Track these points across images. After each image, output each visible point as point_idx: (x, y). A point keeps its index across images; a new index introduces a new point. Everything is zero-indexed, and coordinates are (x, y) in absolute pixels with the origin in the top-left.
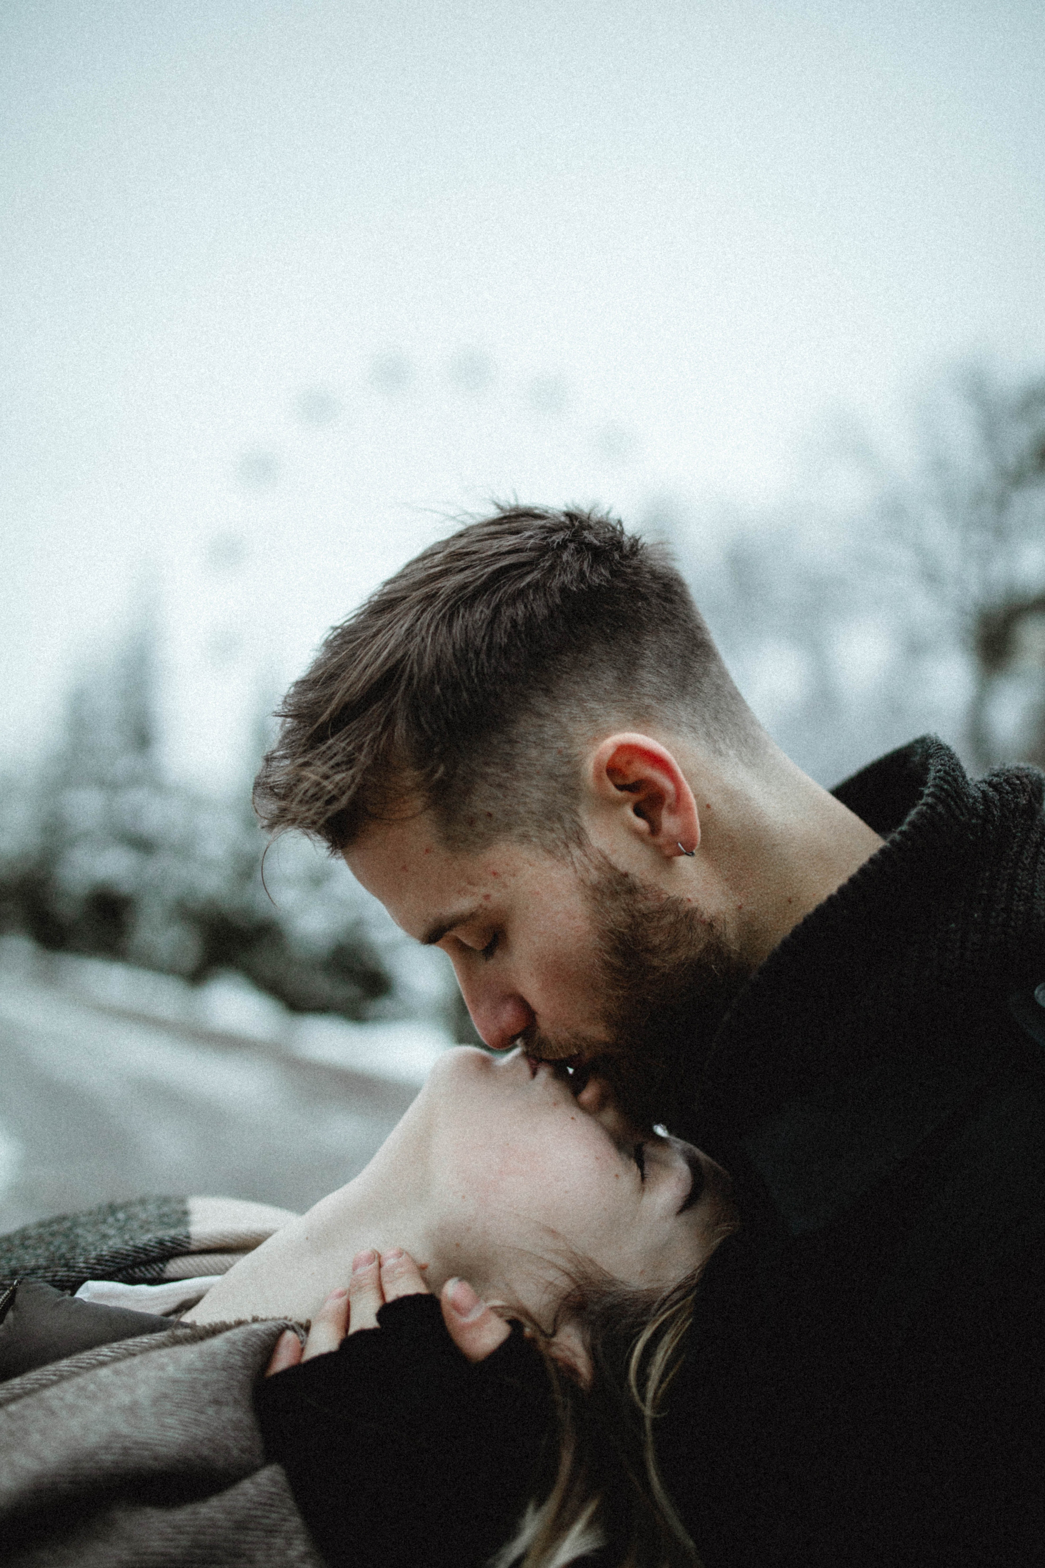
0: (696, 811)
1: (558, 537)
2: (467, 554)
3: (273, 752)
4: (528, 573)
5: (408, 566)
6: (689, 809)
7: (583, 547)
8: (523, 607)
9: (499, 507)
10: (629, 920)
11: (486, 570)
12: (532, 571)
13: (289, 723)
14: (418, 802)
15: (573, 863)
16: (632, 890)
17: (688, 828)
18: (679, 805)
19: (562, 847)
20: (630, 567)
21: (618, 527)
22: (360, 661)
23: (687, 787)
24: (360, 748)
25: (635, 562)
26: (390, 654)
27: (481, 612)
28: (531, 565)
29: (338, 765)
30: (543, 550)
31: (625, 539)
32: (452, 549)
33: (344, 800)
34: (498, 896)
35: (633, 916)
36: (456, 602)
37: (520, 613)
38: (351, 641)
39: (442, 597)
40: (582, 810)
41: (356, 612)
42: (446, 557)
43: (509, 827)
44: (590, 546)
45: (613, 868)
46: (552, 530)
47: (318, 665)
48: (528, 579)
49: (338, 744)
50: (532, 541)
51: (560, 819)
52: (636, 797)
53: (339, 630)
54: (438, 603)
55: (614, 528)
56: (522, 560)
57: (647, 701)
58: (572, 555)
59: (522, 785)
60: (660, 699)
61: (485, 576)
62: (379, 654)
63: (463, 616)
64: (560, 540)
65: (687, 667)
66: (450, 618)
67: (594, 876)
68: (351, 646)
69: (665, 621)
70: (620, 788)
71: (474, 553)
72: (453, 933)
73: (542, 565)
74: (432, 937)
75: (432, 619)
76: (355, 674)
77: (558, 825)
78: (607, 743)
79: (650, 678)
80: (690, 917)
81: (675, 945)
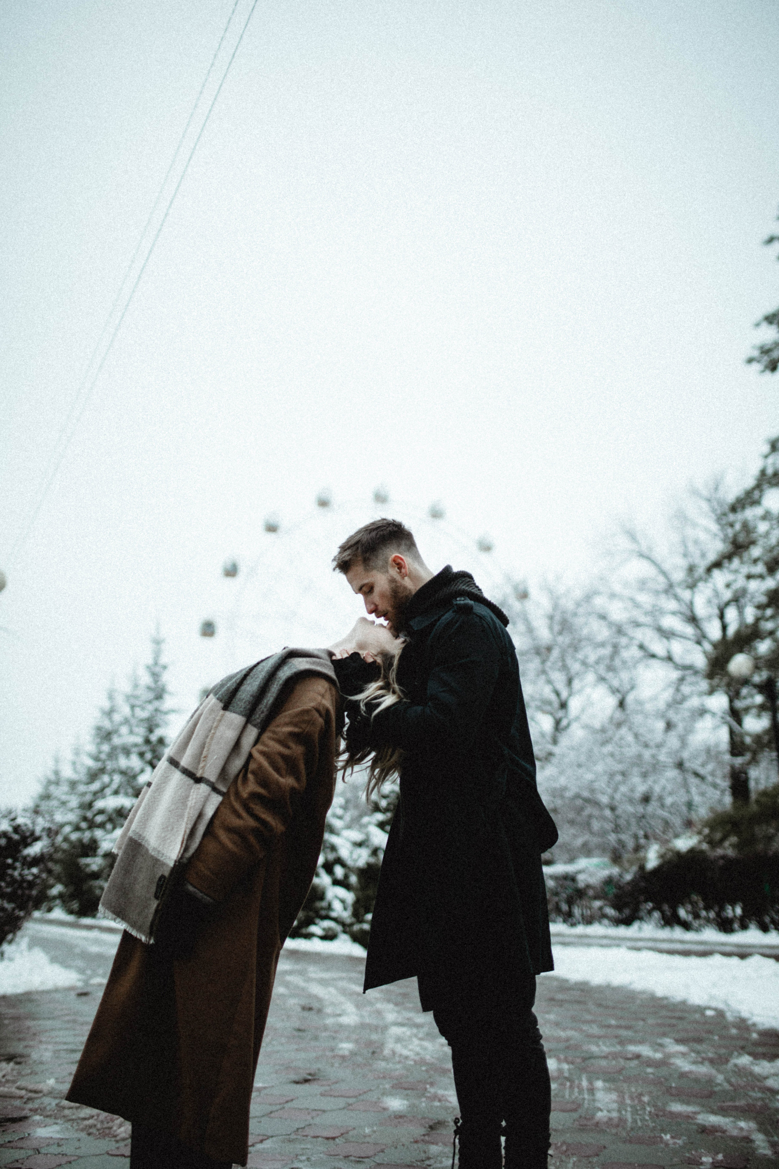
0: (408, 570)
1: (389, 523)
2: (375, 525)
6: (406, 569)
7: (394, 526)
8: (381, 532)
11: (378, 527)
14: (360, 563)
15: (386, 575)
16: (396, 582)
17: (406, 572)
18: (404, 568)
19: (384, 573)
22: (354, 540)
23: (406, 565)
24: (352, 552)
25: (403, 530)
26: (359, 539)
27: (375, 532)
28: (384, 526)
29: (347, 557)
31: (402, 526)
32: (373, 524)
33: (347, 563)
34: (373, 580)
35: (396, 587)
37: (383, 534)
39: (370, 531)
40: (389, 568)
41: (355, 533)
42: (371, 525)
43: (376, 568)
44: (396, 526)
45: (393, 577)
47: (347, 541)
48: (384, 529)
49: (348, 552)
50: (385, 524)
52: (398, 566)
53: (350, 537)
55: (401, 524)
57: (402, 550)
58: (392, 526)
59: (379, 561)
60: (404, 550)
65: (410, 547)
66: (370, 533)
67: (390, 578)
70: (396, 564)
72: (364, 588)
74: (360, 589)
76: (353, 542)
77: (384, 569)
78: (394, 556)
79: (403, 547)
80: (406, 588)
81: (403, 592)
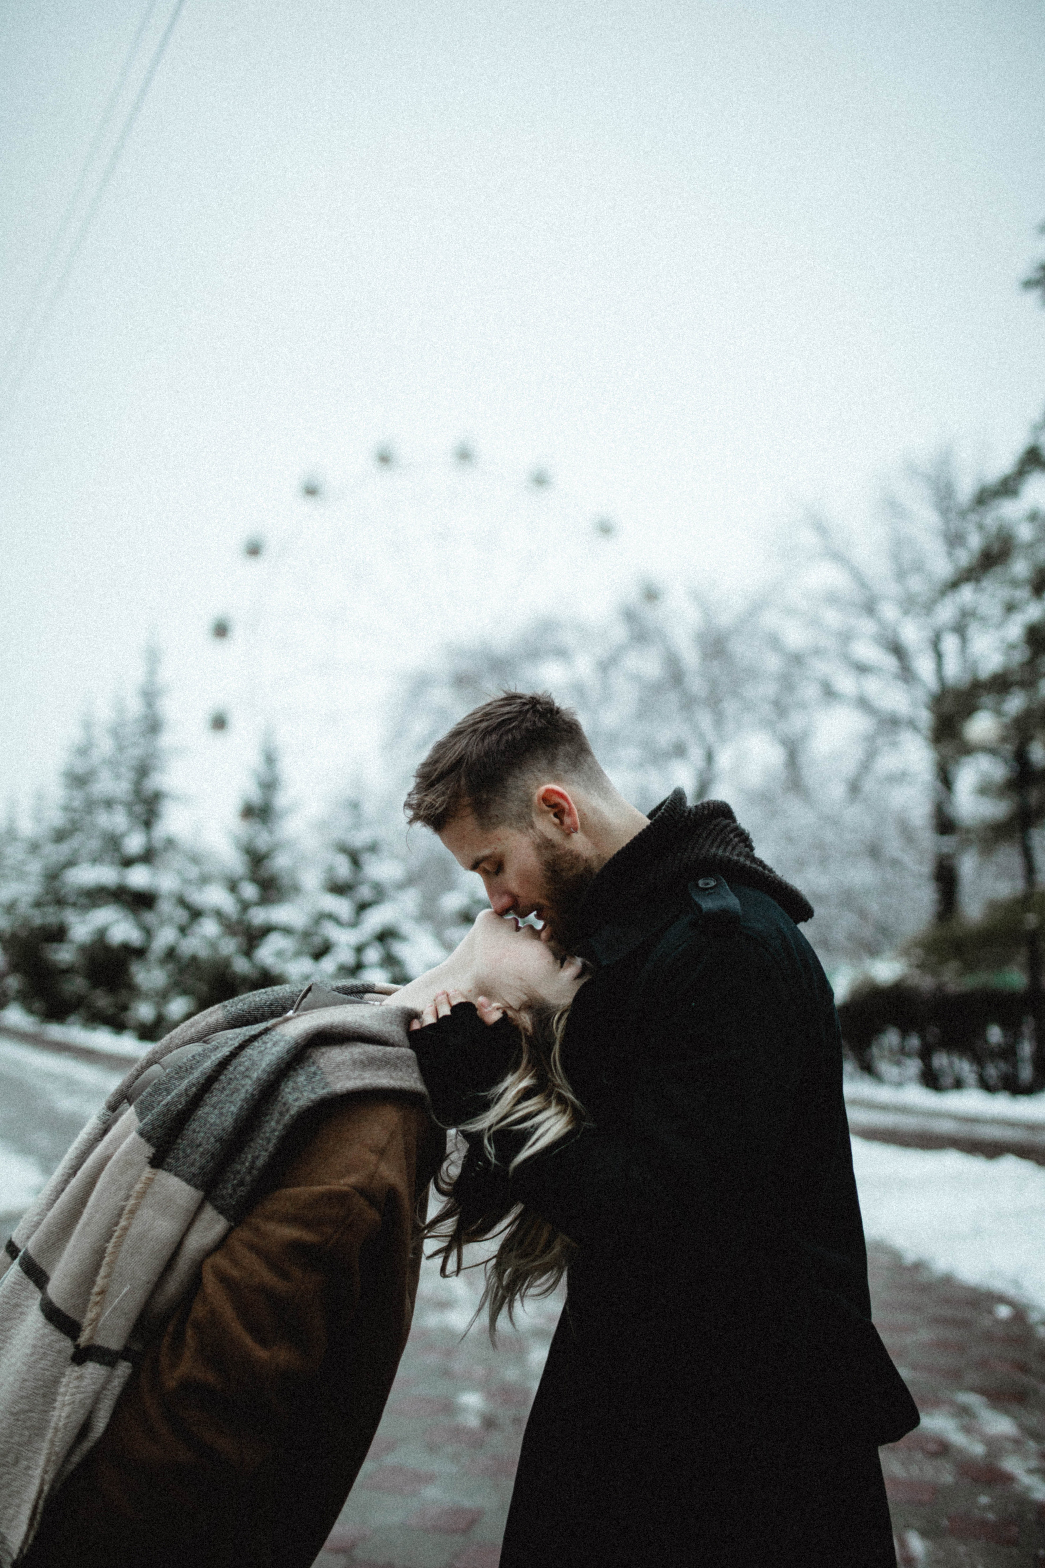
0: (577, 816)
1: (527, 707)
2: (490, 714)
3: (412, 792)
4: (514, 722)
5: (467, 717)
6: (574, 814)
7: (536, 711)
8: (511, 735)
9: (505, 692)
10: (554, 858)
11: (499, 719)
13: (418, 780)
14: (469, 810)
15: (530, 835)
16: (553, 846)
17: (573, 821)
18: (570, 813)
19: (525, 829)
20: (555, 719)
21: (553, 702)
22: (448, 755)
23: (573, 806)
24: (447, 789)
25: (557, 716)
26: (459, 753)
27: (494, 737)
29: (439, 795)
30: (521, 711)
31: (555, 707)
32: (486, 710)
33: (439, 811)
35: (555, 856)
36: (485, 733)
37: (510, 738)
38: (444, 748)
39: (479, 731)
40: (533, 815)
41: (446, 736)
42: (482, 714)
43: (505, 821)
44: (539, 710)
45: (546, 837)
46: (524, 704)
47: (431, 757)
48: (514, 724)
49: (439, 787)
50: (517, 708)
51: (524, 817)
52: (554, 810)
53: (439, 742)
54: (478, 733)
55: (551, 703)
56: (510, 717)
57: (559, 772)
58: (533, 714)
59: (510, 805)
60: (565, 772)
61: (496, 723)
62: (455, 752)
63: (488, 738)
66: (483, 740)
67: (538, 840)
69: (568, 740)
70: (549, 806)
71: (493, 713)
72: (482, 865)
73: (519, 718)
74: (475, 866)
75: (475, 739)
76: (446, 760)
77: (524, 820)
78: (543, 789)
79: (561, 764)
80: (577, 857)
81: (572, 868)
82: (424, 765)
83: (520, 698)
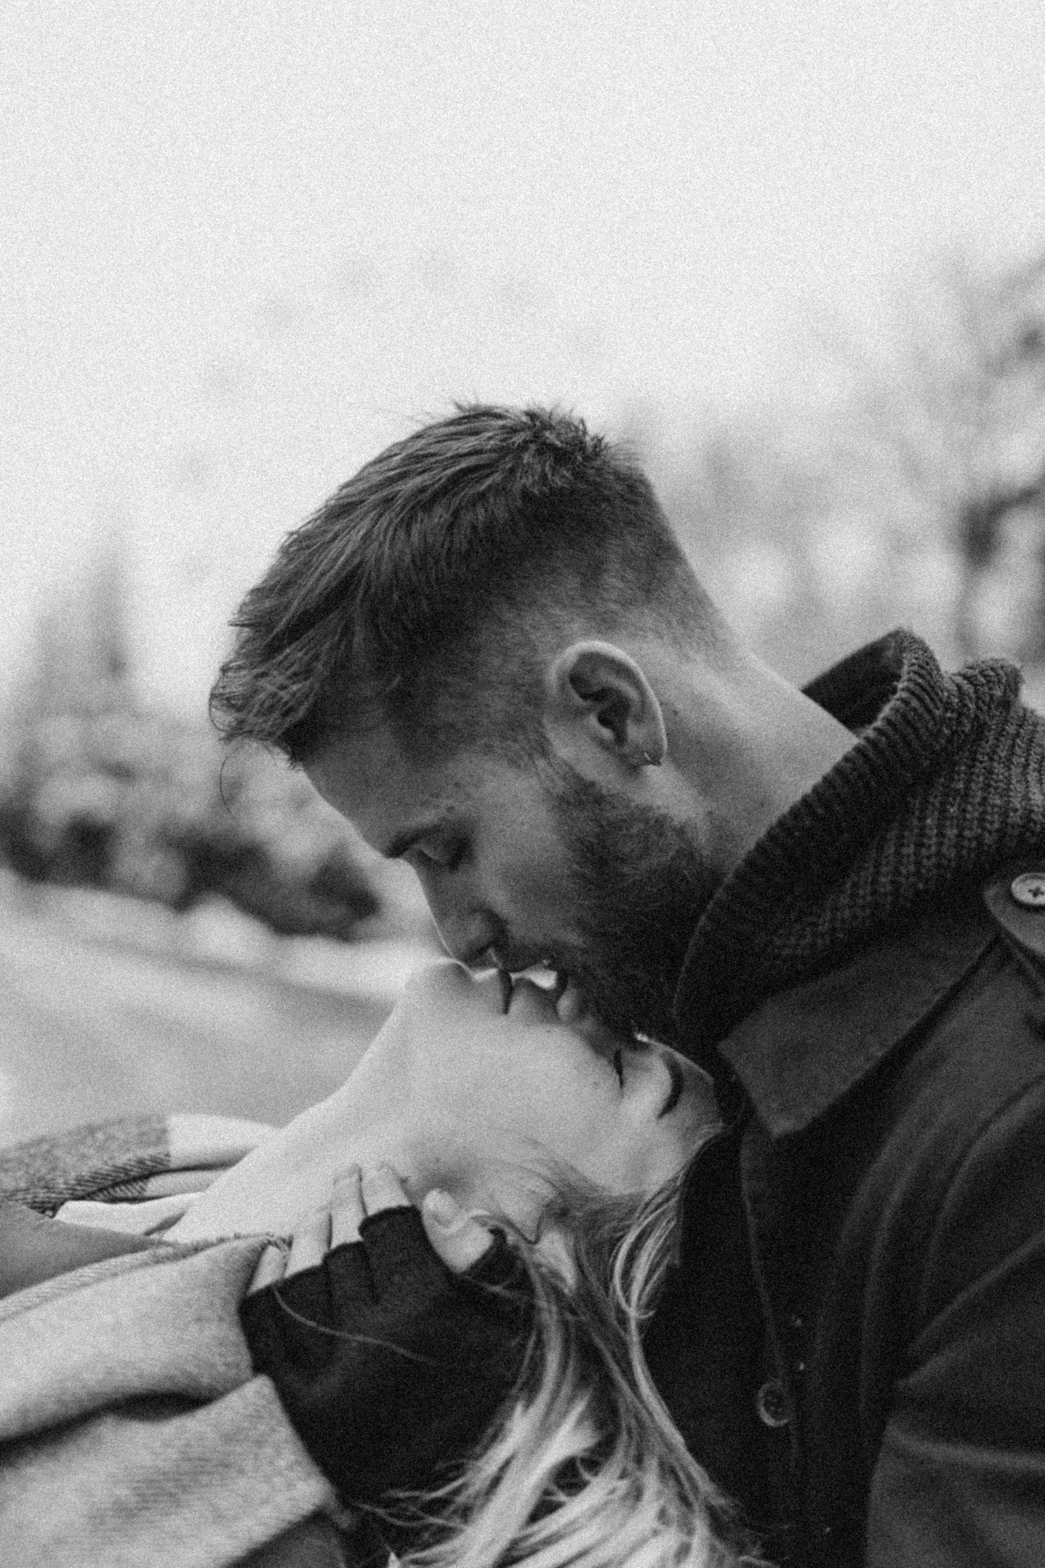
0: (659, 719)
1: (518, 439)
2: (426, 456)
3: (230, 662)
4: (487, 476)
5: (365, 468)
6: (654, 718)
7: (545, 448)
8: (483, 511)
9: (459, 407)
10: (598, 830)
11: (445, 473)
12: (492, 473)
13: (247, 632)
14: (378, 713)
15: (537, 774)
16: (599, 800)
17: (654, 738)
18: (644, 714)
19: (526, 758)
20: (593, 468)
21: (581, 427)
22: (317, 568)
23: (653, 695)
24: (316, 657)
25: (598, 463)
26: (347, 561)
27: (440, 515)
28: (489, 467)
29: (296, 674)
30: (503, 451)
31: (588, 439)
32: (410, 451)
33: (301, 712)
34: (462, 808)
35: (602, 826)
36: (413, 508)
37: (480, 517)
38: (307, 548)
39: (399, 502)
40: (547, 721)
41: (311, 518)
42: (403, 459)
43: (472, 738)
44: (552, 447)
45: (578, 778)
46: (513, 431)
47: (274, 572)
48: (488, 482)
49: (294, 653)
50: (492, 442)
51: (523, 727)
52: (600, 707)
53: (295, 536)
54: (395, 508)
55: (577, 428)
56: (483, 462)
57: (612, 607)
58: (534, 456)
59: (484, 695)
60: (626, 603)
61: (443, 481)
62: (336, 560)
63: (422, 521)
64: (520, 441)
65: (652, 571)
66: (408, 523)
67: (560, 787)
68: (307, 552)
69: (629, 523)
70: (585, 697)
71: (434, 455)
72: (416, 846)
73: (502, 467)
74: (397, 849)
75: (389, 524)
76: (312, 581)
77: (522, 735)
78: (571, 653)
79: (614, 584)
80: (660, 824)
81: (646, 852)
82: (258, 593)
83: (499, 416)
